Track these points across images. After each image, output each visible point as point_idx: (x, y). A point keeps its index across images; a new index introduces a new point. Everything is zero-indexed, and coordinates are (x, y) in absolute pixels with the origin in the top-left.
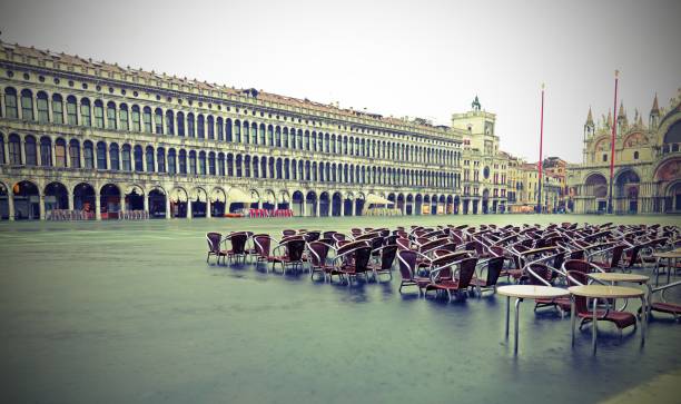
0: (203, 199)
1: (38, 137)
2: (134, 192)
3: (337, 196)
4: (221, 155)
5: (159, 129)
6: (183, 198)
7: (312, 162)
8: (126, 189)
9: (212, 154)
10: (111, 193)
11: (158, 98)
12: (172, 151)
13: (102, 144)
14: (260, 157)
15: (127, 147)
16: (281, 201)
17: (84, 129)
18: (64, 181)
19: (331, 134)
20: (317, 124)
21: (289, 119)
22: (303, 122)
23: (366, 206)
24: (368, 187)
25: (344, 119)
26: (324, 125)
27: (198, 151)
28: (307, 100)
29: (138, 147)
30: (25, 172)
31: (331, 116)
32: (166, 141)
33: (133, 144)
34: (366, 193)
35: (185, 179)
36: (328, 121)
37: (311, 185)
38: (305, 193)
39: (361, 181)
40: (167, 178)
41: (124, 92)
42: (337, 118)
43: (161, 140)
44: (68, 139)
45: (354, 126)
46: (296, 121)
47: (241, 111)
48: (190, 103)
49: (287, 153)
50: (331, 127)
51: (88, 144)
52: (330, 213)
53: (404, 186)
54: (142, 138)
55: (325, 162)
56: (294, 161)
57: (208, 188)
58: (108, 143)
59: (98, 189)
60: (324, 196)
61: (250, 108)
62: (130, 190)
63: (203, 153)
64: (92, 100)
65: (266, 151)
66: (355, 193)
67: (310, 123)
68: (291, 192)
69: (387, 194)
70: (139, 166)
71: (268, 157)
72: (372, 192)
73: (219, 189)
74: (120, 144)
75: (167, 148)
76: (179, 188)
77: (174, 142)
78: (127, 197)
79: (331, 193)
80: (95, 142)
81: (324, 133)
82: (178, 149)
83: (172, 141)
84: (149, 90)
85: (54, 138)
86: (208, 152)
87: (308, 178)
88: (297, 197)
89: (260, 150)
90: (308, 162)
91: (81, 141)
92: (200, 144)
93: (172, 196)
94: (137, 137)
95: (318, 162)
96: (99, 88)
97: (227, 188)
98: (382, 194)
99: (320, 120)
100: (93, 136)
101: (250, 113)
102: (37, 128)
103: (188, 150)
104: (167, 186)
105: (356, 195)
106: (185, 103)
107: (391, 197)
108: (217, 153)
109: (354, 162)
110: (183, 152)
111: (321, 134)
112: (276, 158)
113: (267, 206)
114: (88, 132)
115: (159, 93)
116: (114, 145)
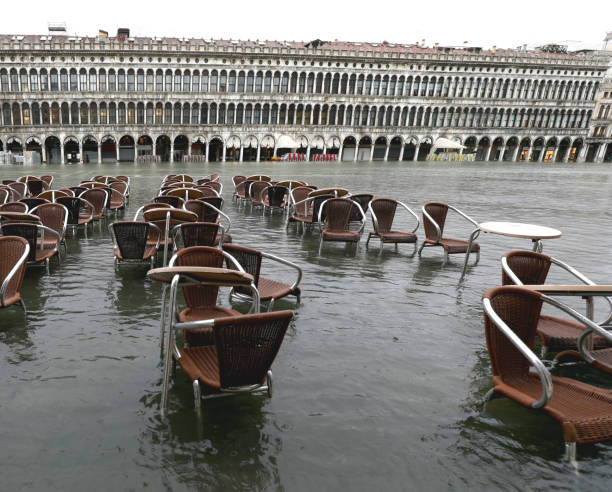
0: (254, 145)
1: (136, 103)
2: (199, 141)
3: (397, 141)
4: (275, 106)
5: (223, 88)
6: (237, 145)
7: (371, 106)
8: (193, 139)
9: (267, 105)
10: (182, 142)
11: (224, 61)
12: (232, 105)
13: (178, 105)
14: (313, 105)
15: (196, 105)
16: (330, 146)
17: (166, 94)
18: (150, 134)
19: (399, 76)
20: (384, 67)
21: (350, 65)
22: (367, 66)
23: (433, 150)
24: (439, 131)
25: (418, 57)
26: (392, 67)
27: (254, 104)
28: (385, 43)
29: (205, 105)
30: (127, 129)
31: (402, 57)
32: (227, 97)
33: (200, 102)
34: (435, 137)
35: (240, 129)
36: (398, 62)
37: (367, 130)
38: (358, 138)
39: (430, 124)
40: (225, 129)
41: (197, 61)
42: (410, 57)
43: (223, 97)
44: (155, 103)
45: (431, 64)
46: (359, 66)
47: (300, 64)
48: (252, 62)
49: (343, 99)
50: (400, 68)
51: (168, 105)
52: (386, 158)
53: (492, 127)
54: (208, 97)
55: (387, 106)
56: (350, 107)
57: (260, 136)
58: (182, 103)
59: (173, 139)
60: (381, 141)
61: (308, 59)
62: (196, 139)
63: (258, 105)
64: (174, 70)
65: (320, 99)
66: (420, 137)
67: (375, 67)
68: (343, 137)
69: (465, 138)
70: (204, 120)
71: (322, 105)
72: (443, 135)
73: (269, 136)
74: (191, 103)
75: (227, 103)
76: (233, 136)
77: (234, 98)
78: (194, 145)
79: (390, 137)
80: (173, 103)
81: (391, 76)
82: (236, 104)
83: (232, 97)
84: (217, 56)
85: (146, 102)
86: (263, 104)
87: (364, 123)
88: (349, 142)
89: (315, 98)
90: (366, 107)
91: (164, 104)
92: (256, 98)
93: (228, 143)
94: (204, 97)
95: (378, 106)
96: (179, 60)
97: (276, 135)
98: (457, 137)
99: (387, 62)
100: (172, 99)
101: (308, 64)
102: (135, 97)
103: (245, 104)
104: (225, 135)
105: (421, 138)
106: (247, 63)
107: (470, 142)
108: (271, 104)
109: (425, 104)
110: (241, 105)
111: (386, 77)
112: (330, 105)
113: (315, 151)
114: (169, 96)
115: (225, 57)
116: (187, 104)
